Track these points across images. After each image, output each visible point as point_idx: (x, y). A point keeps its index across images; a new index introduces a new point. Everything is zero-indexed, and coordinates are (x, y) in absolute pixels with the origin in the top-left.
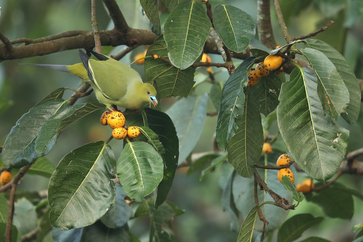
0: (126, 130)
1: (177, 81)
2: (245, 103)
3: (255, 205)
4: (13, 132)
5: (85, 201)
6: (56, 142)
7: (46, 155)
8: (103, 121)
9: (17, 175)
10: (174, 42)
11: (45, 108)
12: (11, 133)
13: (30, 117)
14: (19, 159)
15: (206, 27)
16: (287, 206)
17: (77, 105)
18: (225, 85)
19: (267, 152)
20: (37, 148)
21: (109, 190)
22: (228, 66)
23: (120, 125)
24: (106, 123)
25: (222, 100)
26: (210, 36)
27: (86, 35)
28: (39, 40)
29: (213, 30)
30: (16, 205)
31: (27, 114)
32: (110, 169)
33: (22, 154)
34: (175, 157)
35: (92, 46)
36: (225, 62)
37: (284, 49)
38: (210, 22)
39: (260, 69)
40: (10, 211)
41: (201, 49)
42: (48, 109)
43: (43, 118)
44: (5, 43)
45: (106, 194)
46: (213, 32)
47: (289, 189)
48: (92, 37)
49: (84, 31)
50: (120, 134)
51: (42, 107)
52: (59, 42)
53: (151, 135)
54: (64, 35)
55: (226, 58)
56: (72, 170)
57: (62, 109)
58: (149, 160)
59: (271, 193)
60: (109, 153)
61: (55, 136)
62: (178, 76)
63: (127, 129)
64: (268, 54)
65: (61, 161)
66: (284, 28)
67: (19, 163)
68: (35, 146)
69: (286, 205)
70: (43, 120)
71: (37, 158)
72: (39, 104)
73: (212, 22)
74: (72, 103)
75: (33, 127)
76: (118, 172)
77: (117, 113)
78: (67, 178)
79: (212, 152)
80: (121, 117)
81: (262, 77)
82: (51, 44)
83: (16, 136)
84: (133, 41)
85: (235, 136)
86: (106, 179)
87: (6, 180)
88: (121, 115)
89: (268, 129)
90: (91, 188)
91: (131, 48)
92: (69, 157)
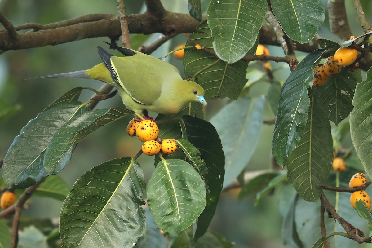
0: (159, 144)
1: (224, 78)
2: (310, 107)
3: (321, 237)
4: (16, 143)
5: (106, 233)
6: (71, 158)
7: (58, 173)
8: (130, 131)
9: (21, 196)
10: (221, 28)
11: (57, 113)
12: (13, 144)
13: (38, 124)
14: (24, 178)
15: (262, 10)
16: (362, 239)
17: (97, 110)
18: (285, 84)
19: (339, 169)
20: (47, 164)
21: (137, 219)
22: (290, 61)
23: (152, 137)
24: (134, 134)
25: (280, 103)
26: (268, 22)
27: (111, 20)
28: (51, 25)
29: (271, 15)
30: (20, 233)
31: (34, 120)
32: (138, 193)
33: (28, 171)
34: (220, 177)
35: (118, 33)
36: (286, 56)
37: (361, 40)
38: (267, 5)
39: (329, 64)
40: (13, 241)
41: (254, 38)
42: (61, 114)
43: (55, 126)
44: (7, 29)
45: (133, 225)
46: (271, 18)
47: (364, 217)
48: (118, 22)
49: (108, 15)
50: (151, 150)
51: (53, 111)
52: (76, 28)
53: (190, 150)
54: (83, 20)
55: (287, 50)
56: (90, 194)
57: (79, 114)
58: (188, 184)
59: (342, 221)
60: (137, 173)
61: (70, 150)
62: (226, 72)
63: (161, 143)
64: (340, 47)
65: (77, 182)
66: (361, 14)
67: (24, 182)
68: (44, 161)
69: (359, 237)
70: (55, 128)
71: (47, 177)
72: (49, 108)
73: (269, 4)
74: (92, 106)
75: (42, 137)
76: (148, 197)
77: (149, 122)
78: (84, 203)
79: (270, 171)
80: (154, 128)
81: (332, 75)
82: (67, 30)
83: (20, 148)
84: (170, 28)
85: (297, 148)
86: (133, 205)
87: (9, 203)
88: (153, 124)
89: (341, 140)
90: (114, 216)
91: (167, 36)
92: (87, 178)
